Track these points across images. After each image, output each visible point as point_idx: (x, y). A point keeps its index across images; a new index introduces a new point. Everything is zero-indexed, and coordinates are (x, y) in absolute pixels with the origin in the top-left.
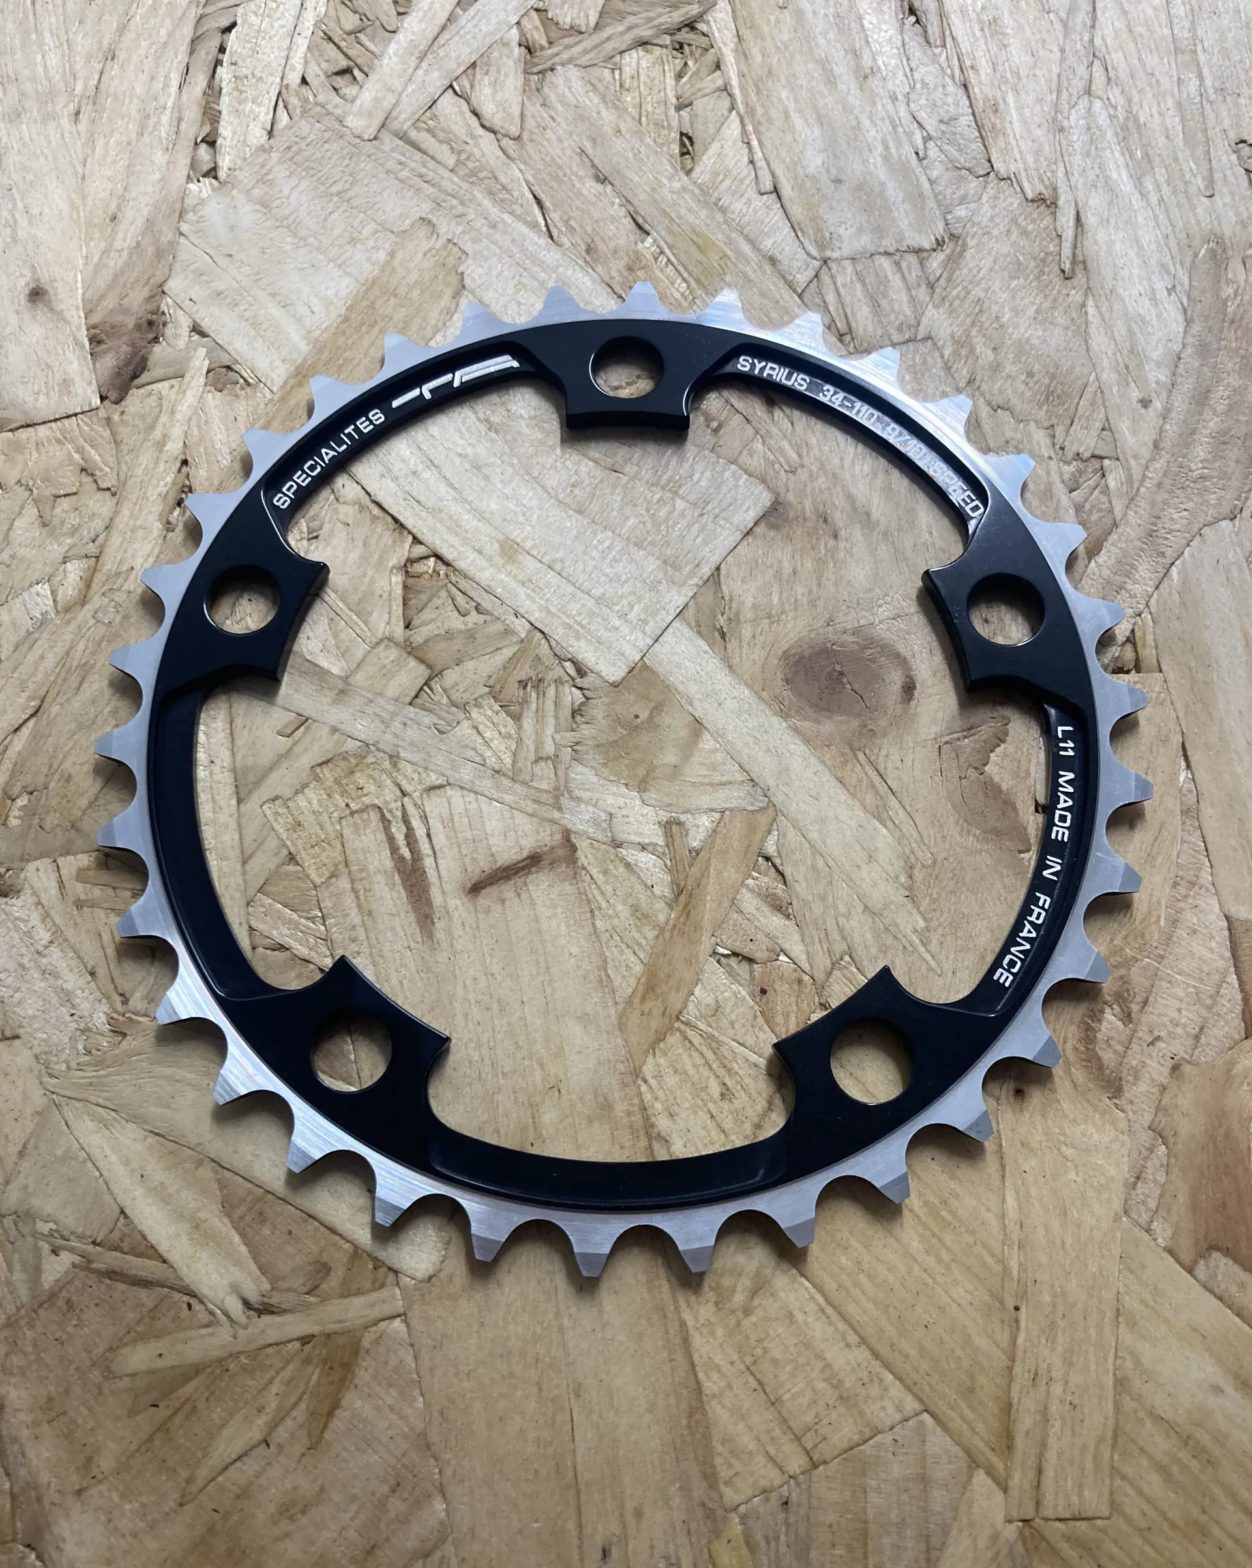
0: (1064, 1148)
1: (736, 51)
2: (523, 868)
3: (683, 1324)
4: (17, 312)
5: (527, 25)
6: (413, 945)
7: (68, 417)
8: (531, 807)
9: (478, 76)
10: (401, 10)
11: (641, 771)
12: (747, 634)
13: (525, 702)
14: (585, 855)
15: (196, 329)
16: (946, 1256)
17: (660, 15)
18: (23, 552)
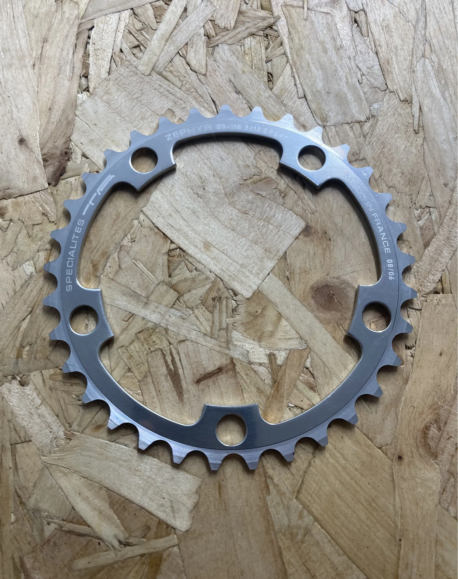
0: (416, 479)
1: (288, 38)
2: (216, 373)
3: (280, 547)
4: (15, 149)
5: (207, 27)
6: (176, 404)
7: (37, 192)
8: (218, 349)
9: (189, 49)
10: (158, 21)
11: (259, 334)
12: (297, 279)
13: (214, 306)
14: (238, 368)
15: (84, 155)
16: (374, 521)
17: (258, 23)
18: (22, 248)
